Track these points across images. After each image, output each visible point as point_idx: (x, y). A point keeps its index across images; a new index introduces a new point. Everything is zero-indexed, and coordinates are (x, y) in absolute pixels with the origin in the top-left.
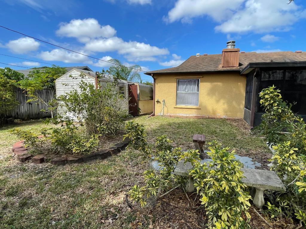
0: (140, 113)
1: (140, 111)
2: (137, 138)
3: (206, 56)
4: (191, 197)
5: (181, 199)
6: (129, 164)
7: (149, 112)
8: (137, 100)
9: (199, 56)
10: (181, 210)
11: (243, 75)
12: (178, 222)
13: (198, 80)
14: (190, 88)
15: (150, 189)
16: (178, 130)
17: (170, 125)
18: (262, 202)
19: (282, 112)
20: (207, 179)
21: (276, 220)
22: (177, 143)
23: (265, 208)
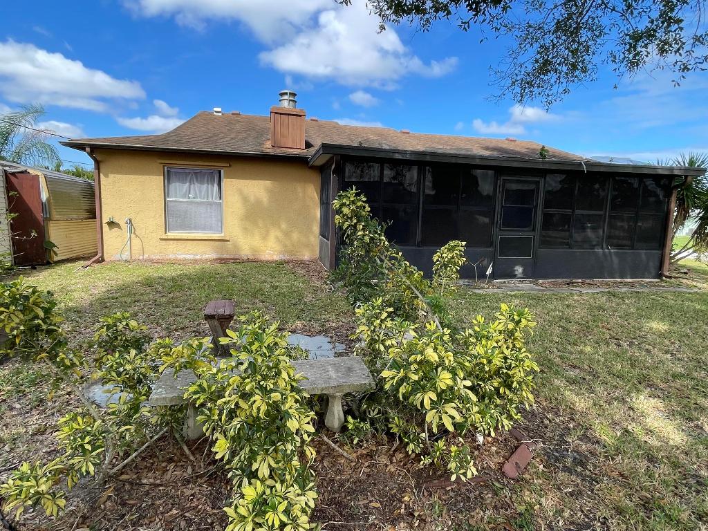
0: (56, 255)
1: (54, 252)
2: (30, 329)
3: (235, 118)
4: (196, 449)
5: (170, 460)
6: (12, 409)
7: (86, 252)
8: (41, 219)
9: (220, 114)
10: (171, 487)
11: (313, 168)
12: (160, 520)
13: (220, 172)
14: (200, 192)
15: (76, 460)
16: (171, 295)
17: (148, 283)
18: (339, 419)
19: (370, 242)
20: (224, 400)
21: (361, 446)
22: (168, 328)
23: (344, 429)
